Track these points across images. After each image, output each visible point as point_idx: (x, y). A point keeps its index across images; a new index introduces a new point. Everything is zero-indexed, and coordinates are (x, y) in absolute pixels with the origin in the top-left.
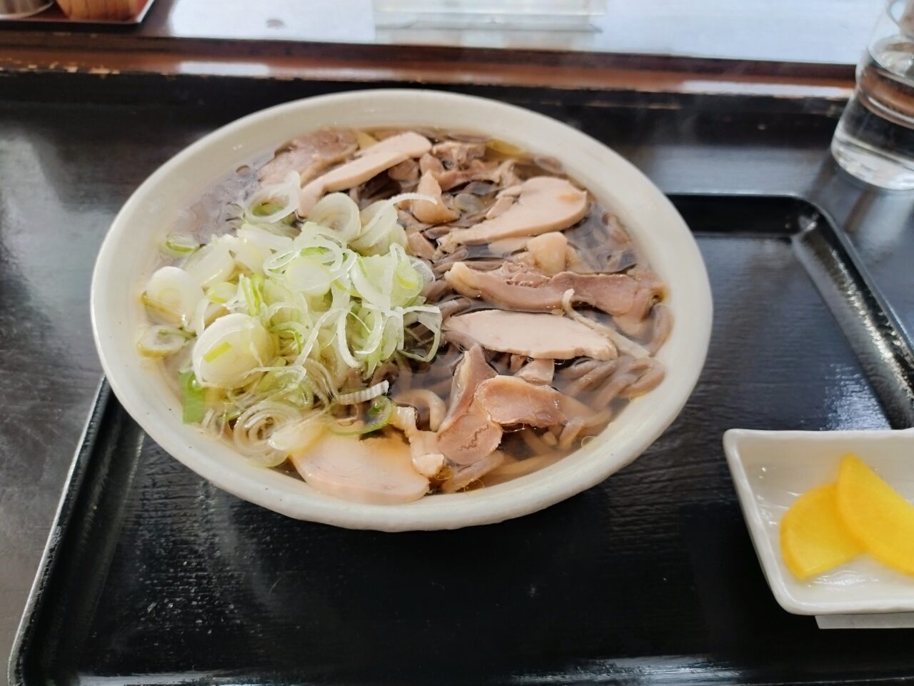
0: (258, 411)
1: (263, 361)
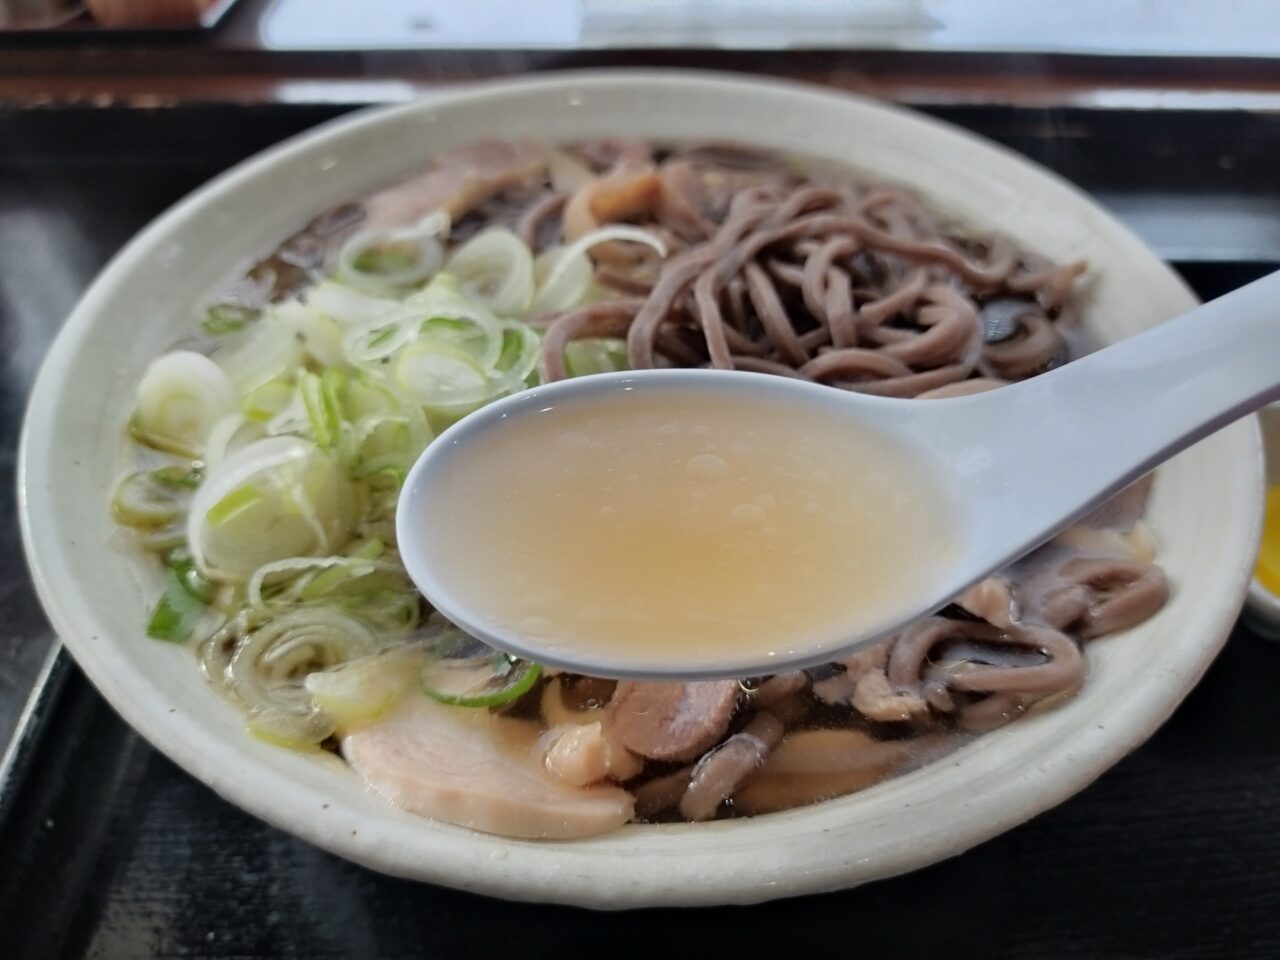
1: (327, 529)
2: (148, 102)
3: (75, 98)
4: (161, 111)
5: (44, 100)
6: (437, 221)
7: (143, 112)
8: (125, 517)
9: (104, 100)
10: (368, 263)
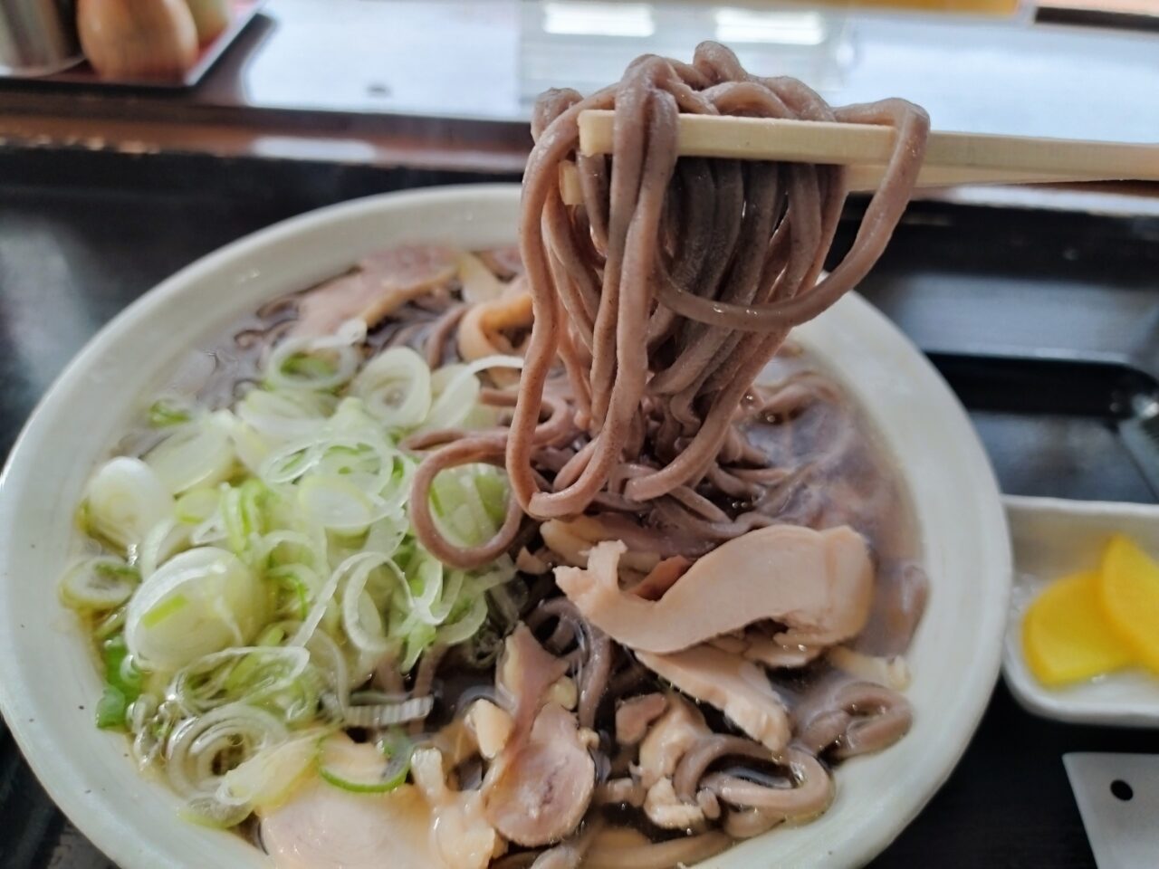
0: (217, 722)
1: (242, 628)
2: (134, 147)
3: (71, 141)
4: (145, 156)
5: (44, 140)
6: (356, 329)
7: (127, 156)
8: (67, 599)
9: (96, 144)
10: (294, 367)
